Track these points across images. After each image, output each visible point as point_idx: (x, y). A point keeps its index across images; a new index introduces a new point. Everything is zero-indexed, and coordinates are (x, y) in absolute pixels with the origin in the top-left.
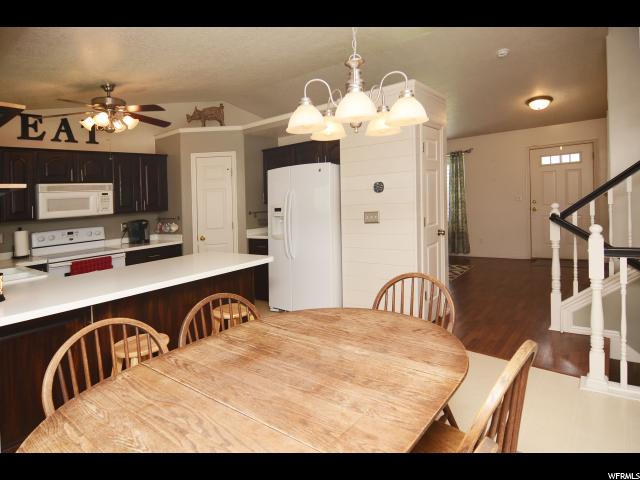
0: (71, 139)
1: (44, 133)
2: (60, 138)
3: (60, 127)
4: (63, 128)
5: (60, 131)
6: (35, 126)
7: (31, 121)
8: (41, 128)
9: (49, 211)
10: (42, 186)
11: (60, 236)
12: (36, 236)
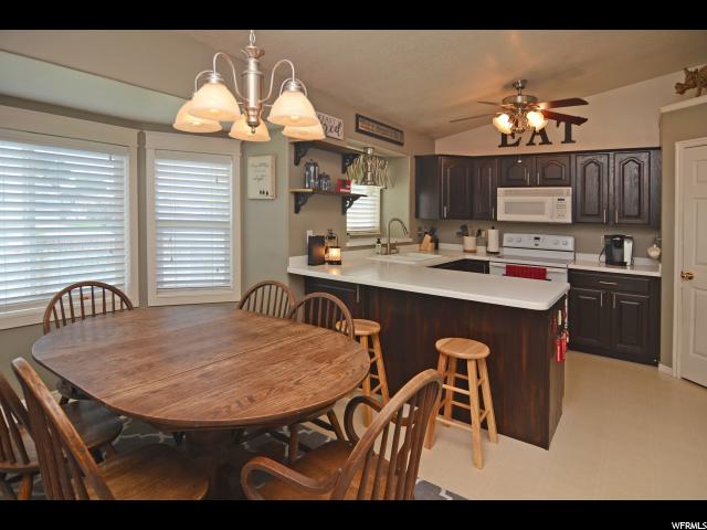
0: (545, 141)
1: (520, 139)
2: (534, 142)
5: (534, 134)
9: (506, 213)
10: (500, 190)
11: (527, 239)
12: (506, 236)
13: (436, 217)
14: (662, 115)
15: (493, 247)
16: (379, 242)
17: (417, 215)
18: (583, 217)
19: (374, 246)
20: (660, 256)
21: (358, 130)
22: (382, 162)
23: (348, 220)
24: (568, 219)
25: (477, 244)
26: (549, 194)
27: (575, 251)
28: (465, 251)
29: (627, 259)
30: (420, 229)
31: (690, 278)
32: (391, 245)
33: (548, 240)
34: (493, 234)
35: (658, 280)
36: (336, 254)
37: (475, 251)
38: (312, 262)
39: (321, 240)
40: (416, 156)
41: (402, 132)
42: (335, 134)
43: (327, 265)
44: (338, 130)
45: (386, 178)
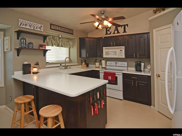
0: (118, 32)
1: (111, 32)
2: (115, 33)
3: (115, 29)
4: (116, 29)
5: (115, 30)
6: (109, 30)
7: (108, 29)
8: (110, 31)
9: (106, 55)
10: (104, 48)
11: (113, 63)
12: (108, 62)
13: (85, 57)
14: (150, 21)
15: (104, 66)
16: (61, 65)
17: (80, 56)
18: (128, 56)
19: (59, 67)
20: (150, 68)
21: (51, 29)
22: (68, 40)
23: (47, 58)
24: (124, 57)
25: (100, 65)
26: (118, 49)
27: (128, 67)
28: (96, 67)
29: (142, 69)
30: (82, 61)
31: (159, 76)
32: (66, 66)
33: (119, 63)
34: (103, 62)
35: (150, 76)
36: (35, 70)
37: (99, 67)
38: (24, 73)
39: (29, 65)
40: (79, 38)
41: (73, 30)
42: (39, 30)
43: (32, 74)
44: (40, 28)
45: (70, 45)
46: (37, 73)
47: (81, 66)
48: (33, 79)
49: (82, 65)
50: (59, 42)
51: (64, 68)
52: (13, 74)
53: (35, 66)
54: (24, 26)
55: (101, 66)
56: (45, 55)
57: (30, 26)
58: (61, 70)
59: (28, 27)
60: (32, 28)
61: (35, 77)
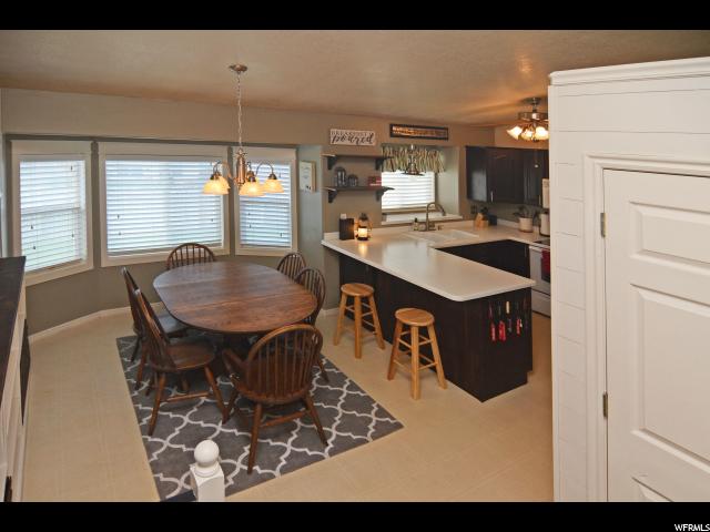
13: (485, 200)
16: (416, 221)
17: (469, 197)
21: (392, 135)
25: (533, 225)
28: (520, 231)
30: (473, 208)
32: (429, 222)
36: (362, 232)
37: (531, 232)
38: (343, 237)
39: (351, 221)
40: (467, 147)
41: (447, 129)
42: (367, 143)
43: (356, 240)
44: (369, 139)
45: (438, 163)
46: (365, 239)
47: (470, 223)
48: (357, 252)
49: (474, 219)
50: (408, 161)
51: (423, 226)
52: (323, 238)
53: (363, 224)
54: (340, 142)
55: (536, 229)
56: (379, 199)
57: (350, 139)
58: (417, 233)
59: (347, 142)
60: (355, 143)
61: (363, 247)
